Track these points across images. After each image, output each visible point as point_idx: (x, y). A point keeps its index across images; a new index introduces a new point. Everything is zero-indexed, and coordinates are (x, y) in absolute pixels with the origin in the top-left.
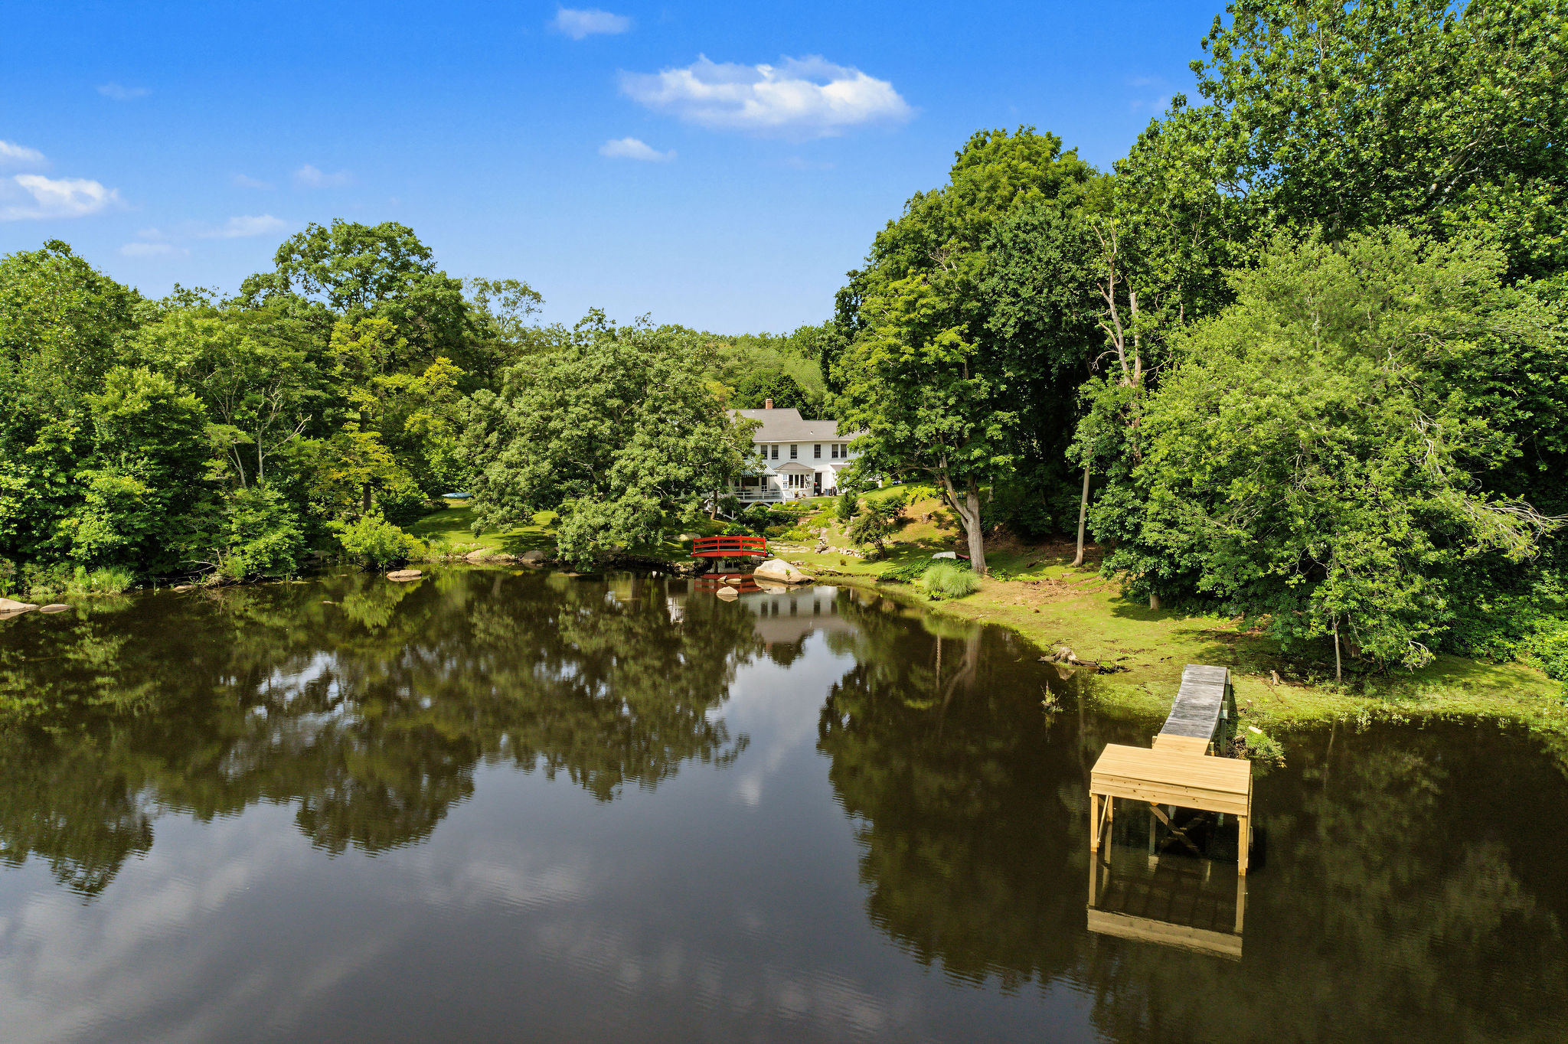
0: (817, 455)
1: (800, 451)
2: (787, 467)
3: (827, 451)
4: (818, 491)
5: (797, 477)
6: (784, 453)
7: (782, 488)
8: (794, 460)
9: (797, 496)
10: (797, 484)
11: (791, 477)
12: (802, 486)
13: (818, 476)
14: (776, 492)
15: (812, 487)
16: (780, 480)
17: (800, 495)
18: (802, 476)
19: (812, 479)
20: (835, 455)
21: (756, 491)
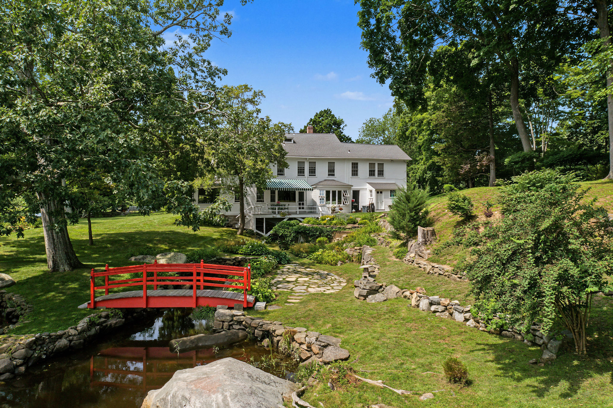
0: (355, 173)
1: (338, 168)
2: (325, 183)
3: (364, 169)
4: (355, 207)
5: (334, 192)
6: (322, 170)
7: (318, 203)
8: (331, 178)
9: (333, 210)
10: (334, 200)
11: (328, 193)
12: (340, 202)
13: (356, 194)
14: (313, 209)
15: (349, 203)
16: (315, 195)
17: (337, 209)
18: (340, 192)
19: (350, 195)
20: (372, 173)
21: (293, 207)
